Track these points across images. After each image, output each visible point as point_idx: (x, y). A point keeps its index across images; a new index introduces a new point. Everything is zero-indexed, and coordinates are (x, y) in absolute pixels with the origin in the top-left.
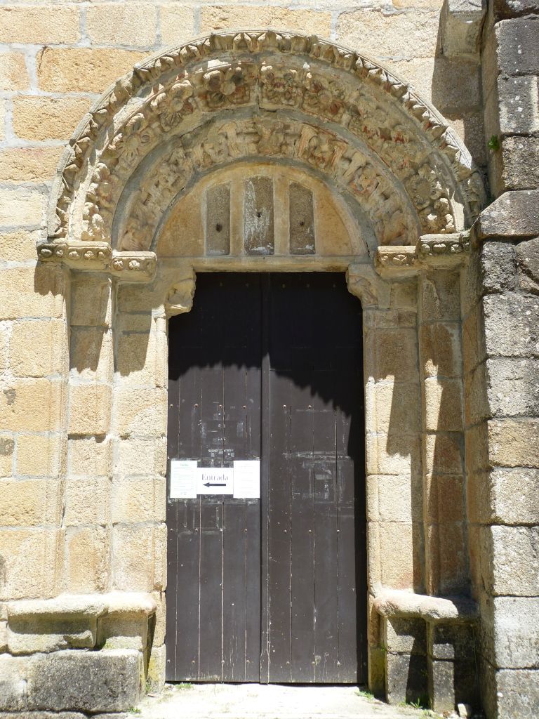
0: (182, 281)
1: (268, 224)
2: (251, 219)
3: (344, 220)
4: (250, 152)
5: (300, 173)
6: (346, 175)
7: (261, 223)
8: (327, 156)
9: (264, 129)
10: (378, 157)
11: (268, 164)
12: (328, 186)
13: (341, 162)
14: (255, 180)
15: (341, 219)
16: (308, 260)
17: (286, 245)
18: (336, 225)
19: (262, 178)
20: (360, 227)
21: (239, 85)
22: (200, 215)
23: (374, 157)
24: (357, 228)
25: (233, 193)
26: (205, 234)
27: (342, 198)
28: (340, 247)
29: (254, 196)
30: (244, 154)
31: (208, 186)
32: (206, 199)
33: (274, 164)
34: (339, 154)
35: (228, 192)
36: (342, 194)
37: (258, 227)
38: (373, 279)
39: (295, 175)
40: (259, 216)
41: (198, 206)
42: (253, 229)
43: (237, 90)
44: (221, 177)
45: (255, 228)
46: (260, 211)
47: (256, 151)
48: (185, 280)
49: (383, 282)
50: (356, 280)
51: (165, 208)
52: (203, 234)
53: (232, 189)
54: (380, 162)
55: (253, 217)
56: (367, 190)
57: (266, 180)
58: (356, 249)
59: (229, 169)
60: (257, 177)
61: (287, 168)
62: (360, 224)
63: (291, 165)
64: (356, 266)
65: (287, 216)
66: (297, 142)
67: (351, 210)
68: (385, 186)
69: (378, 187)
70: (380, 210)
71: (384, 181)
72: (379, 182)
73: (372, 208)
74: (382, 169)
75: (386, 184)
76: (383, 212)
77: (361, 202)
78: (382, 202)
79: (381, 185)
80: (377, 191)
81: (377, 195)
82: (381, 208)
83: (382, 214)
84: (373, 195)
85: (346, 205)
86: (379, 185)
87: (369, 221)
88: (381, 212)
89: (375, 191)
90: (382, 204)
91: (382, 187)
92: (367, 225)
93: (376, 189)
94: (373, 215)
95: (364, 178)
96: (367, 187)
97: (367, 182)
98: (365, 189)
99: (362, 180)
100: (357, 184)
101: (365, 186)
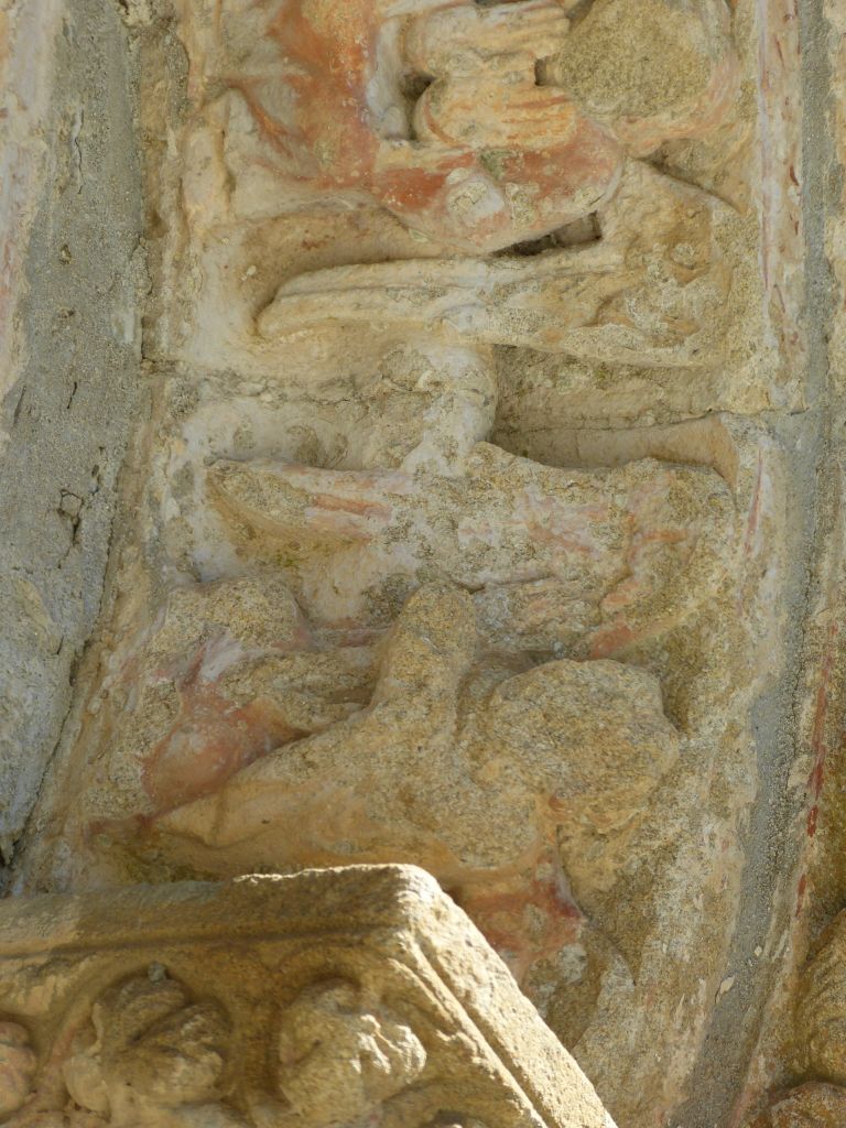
67: (44, 203)
68: (647, 320)
69: (549, 263)
70: (374, 496)
71: (689, 273)
72: (608, 231)
73: (247, 387)
74: (782, 154)
75: (673, 317)
76: (395, 535)
77: (199, 230)
78: (459, 437)
79: (608, 286)
80: (508, 289)
81: (481, 319)
82: (412, 489)
83: (355, 541)
84: (433, 295)
85: (40, 107)
86: (587, 259)
87: (109, 470)
88: (361, 509)
89: (482, 268)
90: (451, 456)
91: (606, 302)
92: (64, 492)
93: (512, 270)
94: (206, 452)
95: (531, 53)
96: (467, 160)
97: (524, 114)
98: (430, 156)
99: (496, 45)
100: (388, 35)
101: (466, 133)
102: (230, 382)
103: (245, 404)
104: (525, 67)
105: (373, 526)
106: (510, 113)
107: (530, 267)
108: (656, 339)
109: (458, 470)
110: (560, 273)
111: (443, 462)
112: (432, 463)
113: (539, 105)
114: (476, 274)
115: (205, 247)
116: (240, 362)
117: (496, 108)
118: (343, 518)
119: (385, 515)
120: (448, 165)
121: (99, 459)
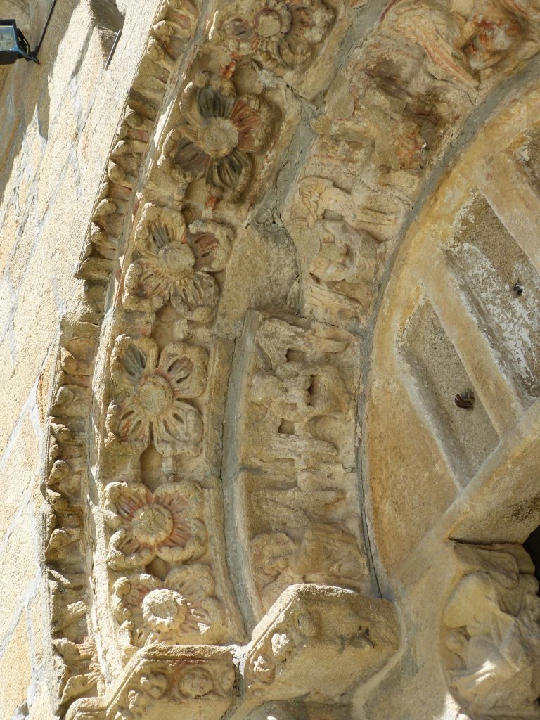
2: (510, 316)
4: (410, 192)
5: (508, 114)
7: (532, 301)
8: (484, 11)
9: (349, 124)
11: (448, 173)
21: (230, 109)
22: (412, 409)
25: (437, 303)
26: (439, 442)
29: (488, 264)
30: (403, 209)
31: (395, 337)
32: (407, 367)
33: (456, 161)
37: (531, 316)
39: (506, 129)
40: (519, 292)
42: (525, 334)
43: (239, 121)
45: (528, 326)
46: (514, 281)
47: (417, 180)
48: (456, 588)
51: (350, 460)
52: (436, 447)
55: (510, 308)
59: (401, 266)
61: (480, 135)
63: (483, 123)
66: (432, 69)
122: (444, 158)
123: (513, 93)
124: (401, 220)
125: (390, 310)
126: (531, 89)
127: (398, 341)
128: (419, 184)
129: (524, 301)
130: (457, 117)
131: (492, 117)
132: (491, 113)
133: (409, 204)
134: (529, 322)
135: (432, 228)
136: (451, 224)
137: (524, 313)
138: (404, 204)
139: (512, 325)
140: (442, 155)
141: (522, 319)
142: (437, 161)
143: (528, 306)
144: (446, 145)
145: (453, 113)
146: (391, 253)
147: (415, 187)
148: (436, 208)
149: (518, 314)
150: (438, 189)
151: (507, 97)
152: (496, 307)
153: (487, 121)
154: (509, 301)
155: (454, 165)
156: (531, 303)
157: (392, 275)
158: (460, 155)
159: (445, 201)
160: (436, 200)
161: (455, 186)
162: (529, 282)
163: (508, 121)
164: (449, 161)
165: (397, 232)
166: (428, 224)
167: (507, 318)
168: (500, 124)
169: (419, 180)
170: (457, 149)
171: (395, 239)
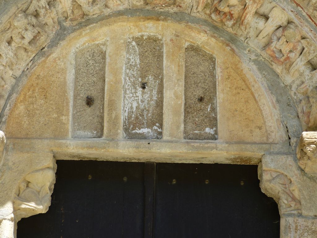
0: (38, 171)
1: (155, 98)
2: (133, 91)
3: (256, 95)
4: (135, 3)
5: (199, 32)
6: (261, 36)
7: (146, 96)
8: (236, 12)
10: (304, 14)
11: (158, 20)
12: (236, 50)
13: (255, 20)
14: (139, 41)
15: (252, 94)
16: (208, 148)
17: (178, 127)
18: (247, 102)
19: (149, 38)
20: (277, 106)
22: (65, 83)
23: (298, 14)
24: (275, 107)
25: (110, 56)
26: (71, 109)
27: (255, 67)
28: (251, 132)
29: (138, 61)
30: (126, 6)
31: (78, 45)
33: (165, 20)
34: (252, 9)
35: (103, 55)
36: (255, 61)
37: (142, 101)
38: (296, 175)
39: (193, 34)
40: (144, 88)
41: (63, 71)
42: (135, 105)
44: (95, 34)
45: (138, 103)
46: (145, 81)
47: (142, 2)
48: (42, 169)
49: (308, 180)
50: (271, 176)
51: (18, 73)
52: (68, 110)
53: (109, 50)
54: (307, 20)
55: (135, 88)
56: (288, 58)
57: (154, 40)
58: (273, 134)
59: (106, 25)
60: (142, 36)
61: (183, 25)
62: (278, 101)
63: (188, 22)
64: (272, 157)
65: (180, 89)
67: (267, 83)
68: (312, 52)
69: (303, 53)
70: (306, 84)
71: (311, 46)
72: (304, 47)
73: (295, 80)
74: (309, 30)
75: (313, 50)
76: (309, 86)
77: (280, 73)
78: (308, 74)
79: (308, 51)
80: (301, 59)
81: (301, 63)
82: (307, 81)
83: (308, 89)
84: (297, 64)
85: (260, 76)
86: (305, 51)
87: (290, 98)
88: (306, 86)
89: (299, 59)
90: (308, 76)
91: (309, 53)
92: (287, 103)
93: (301, 57)
94: (295, 89)
95: (285, 42)
96: (288, 54)
97: (289, 46)
98: (285, 56)
99: (282, 43)
100: (275, 49)
101: (286, 52)
102: (293, 82)
103: (296, 82)
104: (285, 43)
105: (308, 87)
106: (288, 47)
107: (302, 55)
108: (314, 53)
109: (310, 76)
110: (304, 53)
111: (308, 77)
112: (308, 78)
113: (289, 45)
114: (299, 60)
115: (282, 74)
116: (293, 79)
117: (287, 48)
118: (305, 88)
119: (308, 85)
120: (287, 55)
121: (288, 98)
122: (161, 12)
123: (207, 29)
124: (121, 8)
125: (86, 34)
126: (214, 37)
127: (77, 48)
128: (141, 5)
129: (143, 93)
130: (180, 7)
131: (193, 25)
132: (194, 23)
133: (129, 6)
134: (140, 102)
135: (131, 27)
136: (139, 32)
137: (140, 98)
138: (128, 4)
139: (131, 95)
140: (162, 10)
141: (137, 98)
142: (158, 9)
143: (144, 96)
144: (167, 10)
145: (180, 3)
146: (106, 14)
147: (138, 4)
148: (140, 23)
149: (137, 94)
150: (148, 19)
151: (204, 27)
152: (129, 81)
153: (190, 24)
154: (137, 86)
155: (163, 20)
156: (146, 97)
157: (99, 23)
158: (169, 20)
159: (146, 25)
160: (144, 21)
161: (155, 25)
162: (151, 89)
163: (196, 33)
164: (162, 16)
165: (115, 10)
166: (132, 24)
167: (131, 90)
168: (193, 31)
169: (143, 4)
170: (169, 16)
171: (112, 11)
